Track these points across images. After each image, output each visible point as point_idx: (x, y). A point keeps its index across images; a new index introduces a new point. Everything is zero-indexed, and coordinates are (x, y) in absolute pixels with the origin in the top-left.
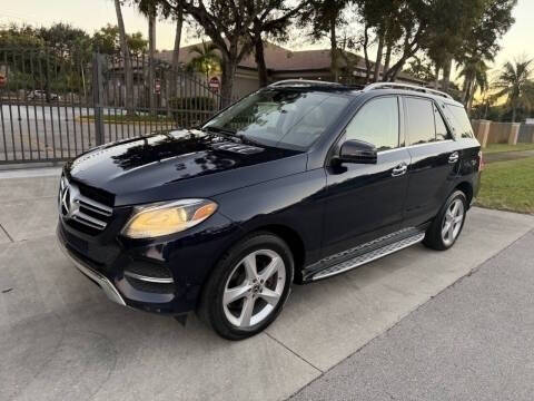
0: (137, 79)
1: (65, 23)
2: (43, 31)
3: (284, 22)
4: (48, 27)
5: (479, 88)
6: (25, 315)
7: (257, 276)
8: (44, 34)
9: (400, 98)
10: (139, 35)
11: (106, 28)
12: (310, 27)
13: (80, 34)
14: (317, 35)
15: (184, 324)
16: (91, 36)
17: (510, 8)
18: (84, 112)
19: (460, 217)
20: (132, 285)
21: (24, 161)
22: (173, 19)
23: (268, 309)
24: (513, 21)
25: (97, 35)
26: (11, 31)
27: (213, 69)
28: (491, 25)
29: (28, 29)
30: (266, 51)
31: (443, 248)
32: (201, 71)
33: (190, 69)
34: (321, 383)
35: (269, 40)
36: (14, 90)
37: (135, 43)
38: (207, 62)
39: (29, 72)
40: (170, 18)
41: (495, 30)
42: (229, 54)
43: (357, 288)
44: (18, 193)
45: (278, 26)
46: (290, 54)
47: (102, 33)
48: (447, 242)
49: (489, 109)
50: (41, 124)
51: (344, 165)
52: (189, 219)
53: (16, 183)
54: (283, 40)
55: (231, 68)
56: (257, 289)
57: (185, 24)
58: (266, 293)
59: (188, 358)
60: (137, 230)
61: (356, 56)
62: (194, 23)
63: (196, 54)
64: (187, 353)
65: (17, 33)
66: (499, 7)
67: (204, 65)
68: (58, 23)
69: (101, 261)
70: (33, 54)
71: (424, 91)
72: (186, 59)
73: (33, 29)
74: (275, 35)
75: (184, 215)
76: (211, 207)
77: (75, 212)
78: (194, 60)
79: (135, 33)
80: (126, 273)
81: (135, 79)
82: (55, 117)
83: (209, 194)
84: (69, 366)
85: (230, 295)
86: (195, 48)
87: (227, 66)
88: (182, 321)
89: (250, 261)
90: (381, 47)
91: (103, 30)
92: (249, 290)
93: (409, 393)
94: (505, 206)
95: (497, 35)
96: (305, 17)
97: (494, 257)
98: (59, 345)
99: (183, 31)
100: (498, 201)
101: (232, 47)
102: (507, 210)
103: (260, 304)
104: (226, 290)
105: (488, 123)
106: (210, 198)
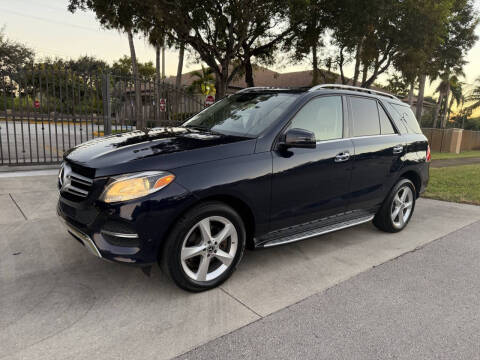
0: (145, 100)
1: (89, 56)
2: (72, 63)
3: (271, 47)
4: (76, 59)
5: (455, 102)
6: (29, 271)
7: (212, 239)
8: (73, 66)
9: (344, 97)
10: (151, 64)
11: (123, 59)
12: (293, 50)
13: (102, 64)
14: (298, 57)
15: (149, 275)
16: (111, 66)
17: (473, 27)
18: (96, 128)
19: (410, 204)
20: (107, 241)
21: (45, 163)
22: (176, 48)
23: (223, 269)
24: (476, 38)
25: (116, 65)
26: (46, 64)
27: (211, 90)
28: (456, 43)
29: (60, 62)
30: (254, 73)
31: (393, 230)
32: (201, 92)
33: (191, 90)
34: (258, 324)
35: (259, 64)
36: (46, 113)
37: (147, 71)
38: (206, 85)
39: (58, 96)
40: (173, 48)
41: (461, 47)
42: (221, 75)
43: (307, 259)
44: (37, 186)
45: (265, 52)
46: (276, 75)
47: (119, 63)
48: (398, 225)
49: (466, 121)
50: (60, 139)
51: (290, 150)
52: (152, 186)
53: (37, 179)
54: (270, 63)
55: (223, 87)
56: (211, 249)
57: (186, 52)
58: (220, 253)
59: (152, 304)
60: (111, 197)
61: (334, 75)
62: (194, 51)
63: (196, 78)
64: (152, 301)
65: (51, 66)
66: (463, 27)
67: (203, 88)
68: (84, 55)
69: (84, 223)
70: (61, 82)
71: (369, 92)
72: (187, 83)
73: (64, 62)
74: (264, 59)
75: (148, 184)
76: (169, 178)
77: (68, 185)
78: (195, 83)
79: (147, 62)
80: (102, 231)
81: (143, 100)
82: (72, 132)
83: (167, 167)
84: (56, 306)
85: (188, 252)
86: (196, 73)
87: (220, 86)
88: (147, 271)
89: (205, 225)
90: (357, 66)
91: (121, 60)
92: (204, 250)
93: (333, 334)
94: (464, 200)
95: (463, 51)
96: (288, 43)
97: (441, 238)
98: (51, 292)
99: (185, 58)
100: (457, 195)
101: (224, 69)
102: (464, 202)
103: (215, 263)
104: (184, 248)
105: (461, 131)
106: (169, 171)
